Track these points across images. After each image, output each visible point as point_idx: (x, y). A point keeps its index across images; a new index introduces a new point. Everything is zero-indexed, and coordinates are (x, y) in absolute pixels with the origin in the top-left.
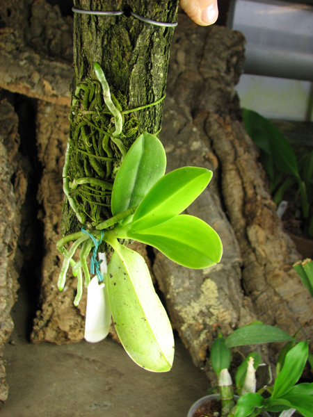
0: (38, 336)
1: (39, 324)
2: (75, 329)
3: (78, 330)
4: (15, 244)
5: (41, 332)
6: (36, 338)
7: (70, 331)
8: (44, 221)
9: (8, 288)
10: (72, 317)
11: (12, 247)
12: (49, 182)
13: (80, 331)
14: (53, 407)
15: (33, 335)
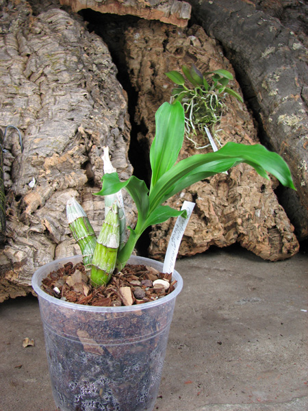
0: (158, 246)
1: (157, 234)
2: (202, 231)
3: (204, 232)
4: (129, 135)
5: (162, 241)
6: (156, 249)
7: (195, 234)
8: (147, 136)
9: (129, 172)
10: (195, 221)
11: (126, 138)
12: (146, 103)
13: (207, 232)
14: (195, 303)
15: (151, 247)
